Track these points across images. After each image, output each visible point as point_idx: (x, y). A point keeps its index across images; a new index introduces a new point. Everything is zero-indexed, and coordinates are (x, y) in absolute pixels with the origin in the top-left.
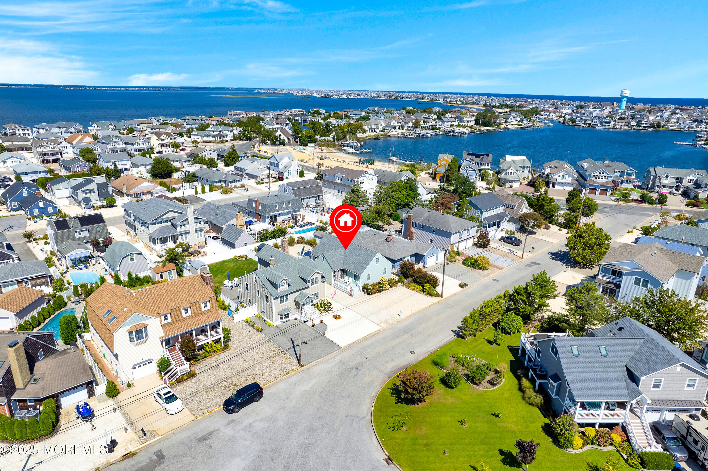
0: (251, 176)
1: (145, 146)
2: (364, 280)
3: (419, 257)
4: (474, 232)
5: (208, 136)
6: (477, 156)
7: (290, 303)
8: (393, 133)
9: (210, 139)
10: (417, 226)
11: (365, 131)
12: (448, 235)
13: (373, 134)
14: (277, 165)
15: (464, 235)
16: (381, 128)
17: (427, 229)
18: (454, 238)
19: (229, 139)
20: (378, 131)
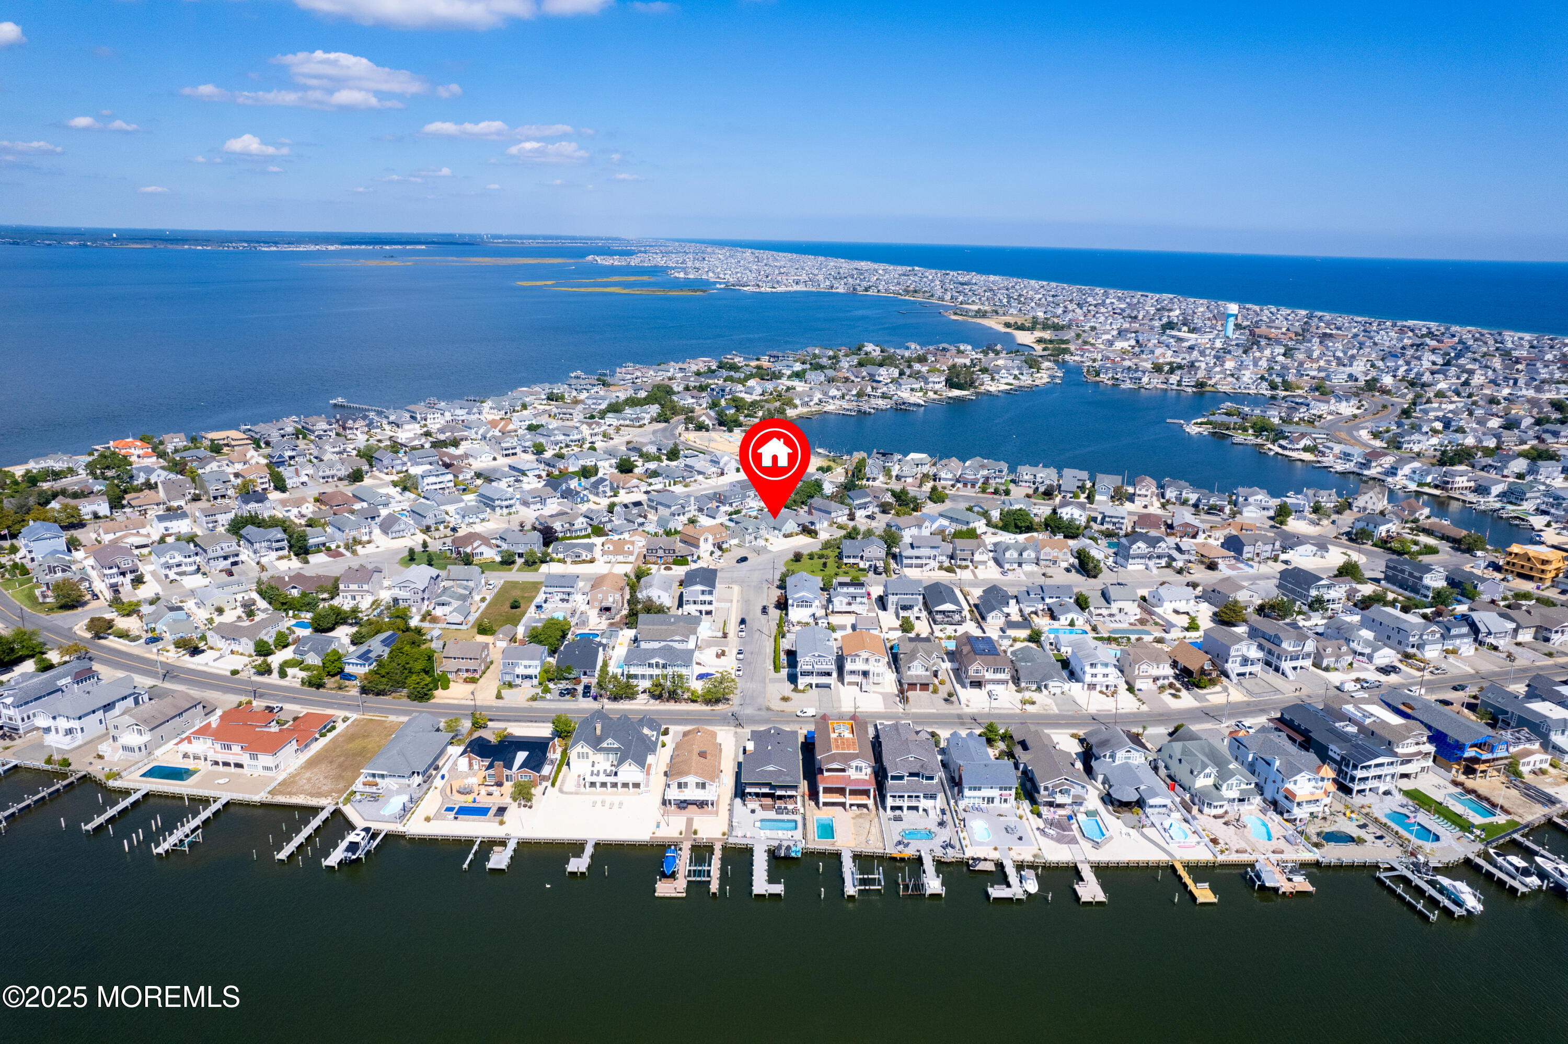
0: (700, 473)
1: (579, 437)
2: (783, 531)
3: (812, 523)
4: (847, 512)
5: (625, 419)
6: (884, 455)
7: (752, 537)
8: (830, 408)
9: (628, 422)
10: (815, 509)
11: (796, 407)
12: (830, 513)
13: (805, 410)
14: (718, 463)
15: (840, 513)
16: (816, 400)
17: (820, 510)
18: (833, 515)
19: (646, 422)
20: (812, 404)
